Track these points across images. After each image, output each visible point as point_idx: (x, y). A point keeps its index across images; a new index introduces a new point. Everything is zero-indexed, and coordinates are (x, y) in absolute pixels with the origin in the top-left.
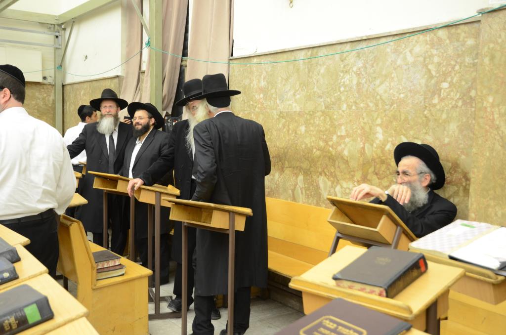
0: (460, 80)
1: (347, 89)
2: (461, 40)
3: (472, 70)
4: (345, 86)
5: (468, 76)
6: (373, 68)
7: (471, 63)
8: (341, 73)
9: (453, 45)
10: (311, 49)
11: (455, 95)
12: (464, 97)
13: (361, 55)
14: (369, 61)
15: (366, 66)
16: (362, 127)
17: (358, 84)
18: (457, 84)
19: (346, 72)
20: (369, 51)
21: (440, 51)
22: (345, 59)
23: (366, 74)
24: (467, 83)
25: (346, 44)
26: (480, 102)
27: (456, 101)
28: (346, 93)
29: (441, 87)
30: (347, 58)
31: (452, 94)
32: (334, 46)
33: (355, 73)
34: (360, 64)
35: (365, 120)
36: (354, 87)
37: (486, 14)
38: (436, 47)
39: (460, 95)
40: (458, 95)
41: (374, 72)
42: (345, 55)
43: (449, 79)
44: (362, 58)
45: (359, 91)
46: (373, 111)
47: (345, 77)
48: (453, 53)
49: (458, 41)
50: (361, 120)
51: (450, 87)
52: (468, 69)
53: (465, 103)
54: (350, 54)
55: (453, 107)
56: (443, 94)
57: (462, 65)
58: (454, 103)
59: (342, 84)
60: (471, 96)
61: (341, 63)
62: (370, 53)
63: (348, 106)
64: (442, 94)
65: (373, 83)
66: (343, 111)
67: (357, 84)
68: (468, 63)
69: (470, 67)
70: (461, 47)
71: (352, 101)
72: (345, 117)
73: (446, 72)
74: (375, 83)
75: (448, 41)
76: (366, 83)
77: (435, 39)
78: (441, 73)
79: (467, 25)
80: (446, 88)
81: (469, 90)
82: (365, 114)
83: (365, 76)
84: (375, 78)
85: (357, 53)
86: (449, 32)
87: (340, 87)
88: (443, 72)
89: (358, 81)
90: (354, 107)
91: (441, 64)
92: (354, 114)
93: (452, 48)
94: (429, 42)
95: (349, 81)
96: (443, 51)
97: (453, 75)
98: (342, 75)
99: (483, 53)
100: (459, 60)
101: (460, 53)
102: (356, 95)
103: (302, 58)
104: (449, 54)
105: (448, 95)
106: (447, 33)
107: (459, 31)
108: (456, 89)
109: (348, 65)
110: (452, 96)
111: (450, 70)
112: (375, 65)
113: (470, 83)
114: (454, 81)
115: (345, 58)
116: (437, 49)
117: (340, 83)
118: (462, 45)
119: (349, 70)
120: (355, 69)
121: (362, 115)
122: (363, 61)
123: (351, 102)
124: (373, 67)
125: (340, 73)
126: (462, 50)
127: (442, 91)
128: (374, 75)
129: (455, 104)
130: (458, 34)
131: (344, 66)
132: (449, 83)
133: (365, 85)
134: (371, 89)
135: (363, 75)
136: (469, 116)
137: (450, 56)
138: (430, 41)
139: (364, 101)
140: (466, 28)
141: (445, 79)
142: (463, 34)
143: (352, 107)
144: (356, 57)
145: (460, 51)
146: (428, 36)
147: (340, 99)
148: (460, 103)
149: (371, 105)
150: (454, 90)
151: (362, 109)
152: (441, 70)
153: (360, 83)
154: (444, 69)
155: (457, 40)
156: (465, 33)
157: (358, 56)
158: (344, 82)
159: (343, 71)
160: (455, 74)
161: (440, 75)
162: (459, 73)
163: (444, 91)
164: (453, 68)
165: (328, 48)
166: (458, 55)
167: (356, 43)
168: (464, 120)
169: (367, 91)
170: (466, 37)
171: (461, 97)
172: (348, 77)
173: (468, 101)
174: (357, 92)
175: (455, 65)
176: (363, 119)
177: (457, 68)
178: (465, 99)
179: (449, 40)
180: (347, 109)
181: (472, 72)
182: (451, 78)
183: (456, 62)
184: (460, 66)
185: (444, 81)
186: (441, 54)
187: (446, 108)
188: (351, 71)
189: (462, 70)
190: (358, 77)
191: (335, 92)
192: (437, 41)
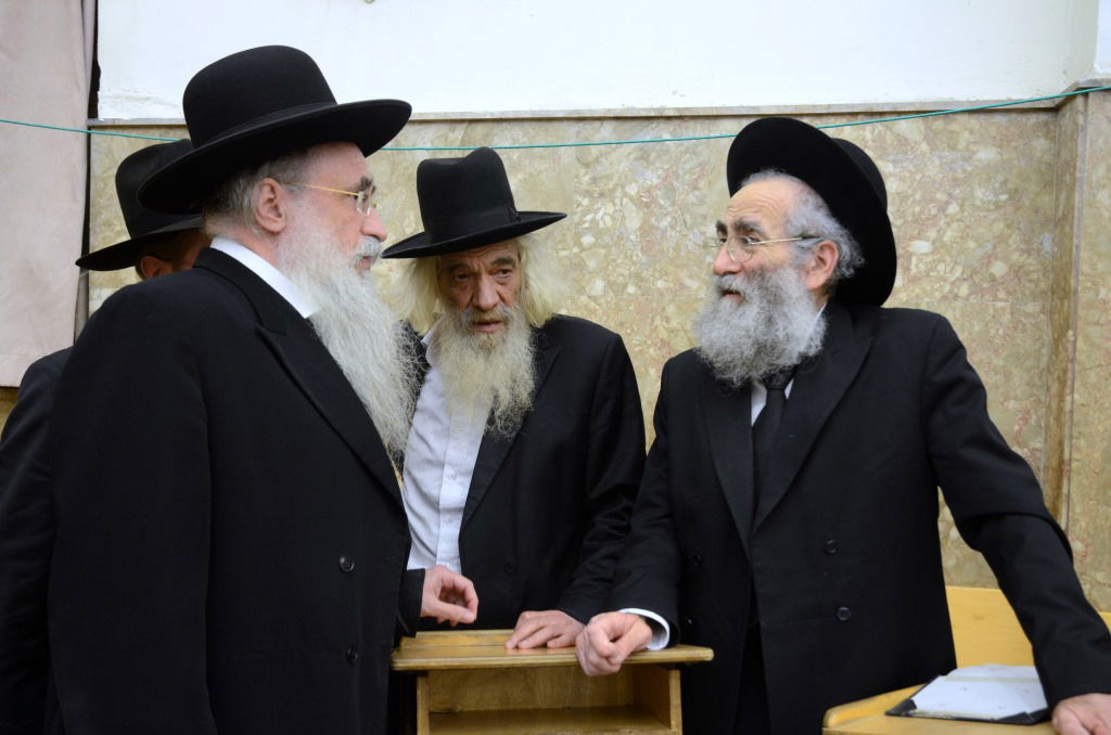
0: (962, 238)
1: (607, 239)
2: (960, 147)
3: (993, 216)
4: (598, 234)
5: (982, 230)
6: (697, 193)
7: (989, 202)
8: (585, 197)
9: (940, 158)
10: (465, 125)
11: (948, 270)
12: (975, 277)
13: (653, 155)
14: (681, 172)
15: (672, 184)
16: (662, 340)
17: (646, 229)
18: (955, 245)
19: (602, 195)
20: (683, 148)
21: (903, 167)
22: (597, 161)
23: (673, 203)
24: (980, 246)
25: (597, 124)
26: (1090, 289)
27: (953, 284)
28: (602, 251)
29: (911, 250)
30: (604, 160)
31: (941, 267)
32: (555, 125)
33: (632, 199)
34: (653, 178)
35: (674, 323)
36: (632, 237)
37: (1100, 94)
38: (891, 158)
39: (963, 273)
40: (958, 271)
41: (702, 202)
42: (594, 150)
43: (932, 234)
44: (658, 165)
45: (647, 248)
46: (697, 300)
47: (599, 209)
48: (941, 176)
49: (953, 148)
50: (658, 321)
51: (935, 251)
52: (982, 214)
53: (976, 290)
54: (614, 150)
55: (944, 298)
56: (917, 266)
57: (967, 204)
58: (947, 288)
59: (586, 225)
60: (991, 274)
61: (583, 171)
62: (686, 153)
63: (610, 284)
64: (913, 267)
65: (695, 231)
66: (594, 299)
67: (640, 229)
68: (982, 201)
69: (989, 210)
70: (961, 163)
71: (626, 273)
72: (600, 312)
73: (924, 217)
74: (703, 229)
75: (924, 147)
76: (673, 227)
77: (889, 138)
78: (910, 218)
79: (976, 116)
80: (925, 254)
81: (989, 259)
82: (671, 309)
83: (670, 209)
84: (705, 217)
85: (641, 149)
86: (928, 128)
87: (578, 236)
88: (913, 215)
89: (645, 222)
90: (631, 289)
91: (907, 197)
92: (631, 308)
93: (938, 163)
94: (871, 143)
95: (614, 219)
96: (911, 168)
97: (942, 223)
98: (585, 202)
99: (1094, 179)
100: (957, 192)
101: (960, 175)
102: (639, 256)
103: (429, 146)
104: (929, 177)
105: (931, 270)
106: (922, 128)
107: (954, 126)
108: (951, 256)
109: (609, 177)
110: (942, 273)
111: (934, 212)
112: (702, 184)
113: (989, 246)
114: (947, 238)
115: (597, 158)
116: (894, 162)
117: (578, 224)
118: (967, 159)
119: (612, 191)
120: (632, 190)
121: (664, 309)
122: (660, 172)
123: (622, 275)
124: (695, 188)
125: (579, 198)
126: (964, 171)
127: (914, 259)
128: (701, 210)
129: (951, 291)
130: (952, 132)
131: (594, 180)
132: (933, 243)
133: (670, 233)
134: (690, 245)
135: (661, 207)
136: (989, 318)
137: (934, 182)
138: (874, 141)
139: (666, 274)
140: (974, 121)
141: (919, 234)
142: (966, 135)
143: (625, 286)
144: (636, 159)
145: (960, 170)
146: (869, 127)
147: (580, 266)
148: (964, 290)
149: (693, 284)
150: (948, 259)
151: (661, 294)
152: (910, 212)
153: (652, 227)
154: (917, 209)
155: (949, 146)
156: (971, 132)
157: (644, 157)
158: (594, 222)
159: (587, 193)
160: (948, 224)
161: (905, 222)
162: (958, 220)
163: (919, 260)
164: (943, 208)
165: (530, 128)
166: (955, 179)
167: (633, 123)
168: (977, 328)
169: (677, 248)
170: (975, 142)
171: (965, 276)
172: (610, 209)
173: (985, 285)
174: (642, 249)
175: (947, 203)
176: (668, 320)
177: (953, 209)
178: (977, 281)
179: (928, 144)
180: (605, 292)
181: (994, 221)
182: (939, 231)
183: (949, 194)
184: (962, 206)
185: (918, 237)
186: (907, 174)
187: (926, 300)
188: (618, 193)
189: (966, 214)
190: (645, 210)
191: (560, 246)
192: (896, 143)
